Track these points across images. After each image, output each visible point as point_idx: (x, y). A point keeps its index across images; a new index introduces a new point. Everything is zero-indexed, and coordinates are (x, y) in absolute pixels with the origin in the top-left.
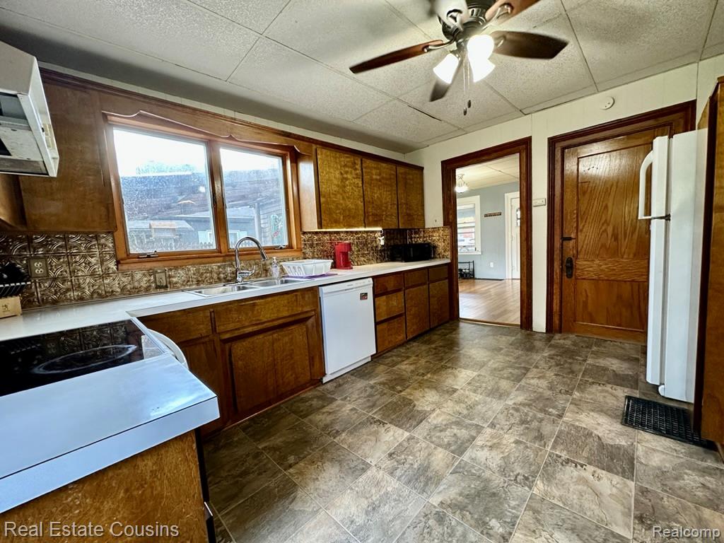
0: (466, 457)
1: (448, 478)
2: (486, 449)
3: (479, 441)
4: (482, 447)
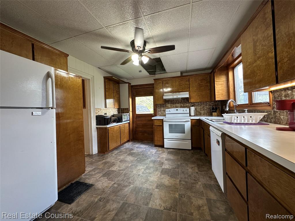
0: (145, 166)
1: (148, 162)
2: (141, 169)
3: (143, 170)
4: (142, 169)
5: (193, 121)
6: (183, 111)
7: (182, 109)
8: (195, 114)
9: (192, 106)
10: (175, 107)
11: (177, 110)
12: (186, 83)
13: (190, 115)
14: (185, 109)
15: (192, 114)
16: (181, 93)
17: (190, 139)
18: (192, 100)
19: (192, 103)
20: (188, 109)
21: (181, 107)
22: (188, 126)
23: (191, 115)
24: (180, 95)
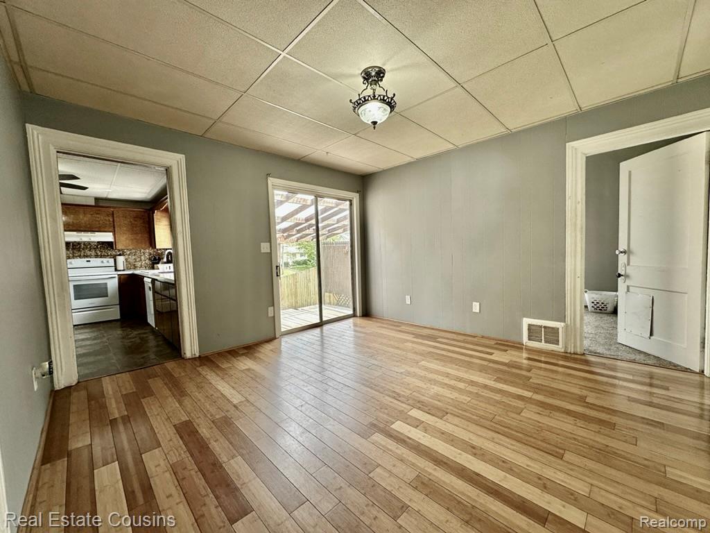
5: (122, 277)
6: (102, 262)
7: (99, 260)
8: (125, 268)
9: (120, 255)
10: (84, 256)
11: (89, 261)
12: (107, 218)
13: (116, 270)
14: (105, 260)
15: (120, 267)
16: (97, 233)
17: (118, 303)
18: (119, 246)
19: (119, 251)
20: (112, 261)
21: (97, 256)
22: (113, 285)
23: (119, 269)
24: (94, 236)
